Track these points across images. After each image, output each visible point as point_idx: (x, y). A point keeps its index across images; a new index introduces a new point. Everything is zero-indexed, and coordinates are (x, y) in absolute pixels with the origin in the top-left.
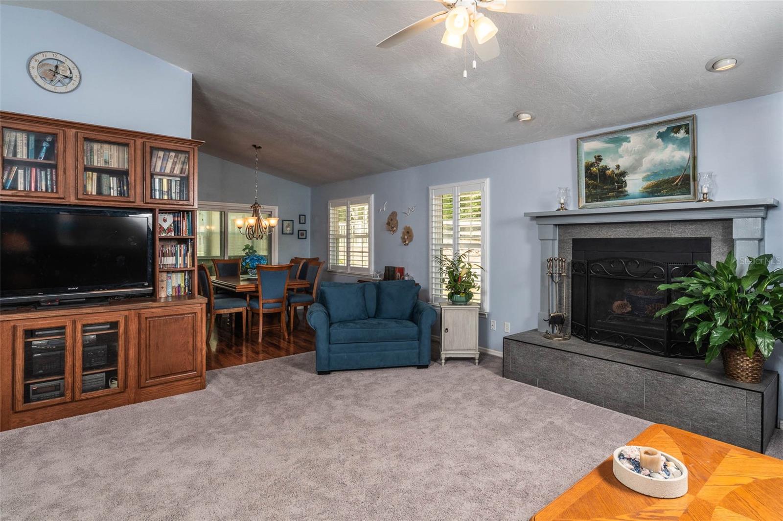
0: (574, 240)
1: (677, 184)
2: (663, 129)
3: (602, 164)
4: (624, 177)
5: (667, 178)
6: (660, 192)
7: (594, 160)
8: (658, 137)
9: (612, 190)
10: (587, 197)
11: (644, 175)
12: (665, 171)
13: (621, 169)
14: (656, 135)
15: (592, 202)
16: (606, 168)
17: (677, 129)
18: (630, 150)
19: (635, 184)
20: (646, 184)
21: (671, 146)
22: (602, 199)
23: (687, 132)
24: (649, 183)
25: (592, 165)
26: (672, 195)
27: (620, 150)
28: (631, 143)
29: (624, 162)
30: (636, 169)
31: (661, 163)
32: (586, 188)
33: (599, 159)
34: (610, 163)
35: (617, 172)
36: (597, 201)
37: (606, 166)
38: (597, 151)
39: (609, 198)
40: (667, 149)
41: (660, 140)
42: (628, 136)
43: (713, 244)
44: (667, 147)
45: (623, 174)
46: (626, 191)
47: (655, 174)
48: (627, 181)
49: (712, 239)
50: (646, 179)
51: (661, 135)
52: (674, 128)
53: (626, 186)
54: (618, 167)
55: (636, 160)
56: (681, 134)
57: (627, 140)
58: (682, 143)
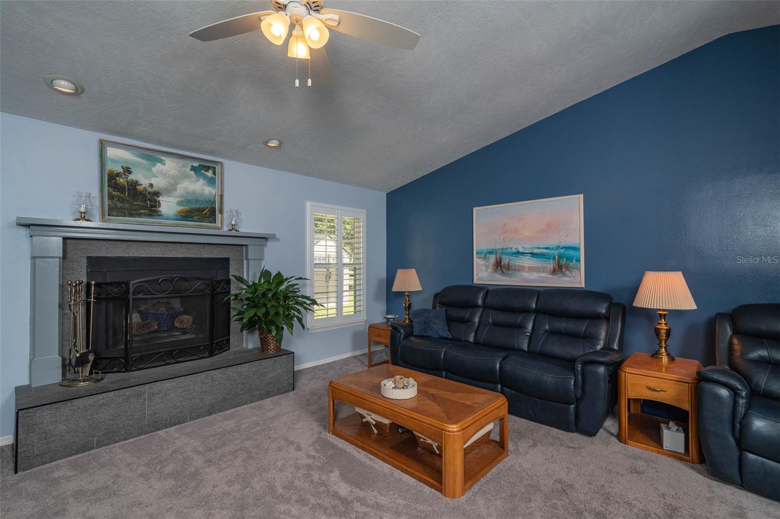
0: (89, 258)
1: (206, 214)
2: (196, 164)
3: (131, 177)
4: (158, 197)
5: (198, 206)
6: (192, 217)
7: (121, 170)
8: (191, 170)
9: (145, 208)
10: (110, 209)
11: (179, 199)
12: (197, 201)
13: (155, 189)
14: (190, 166)
15: (117, 216)
16: (136, 183)
17: (207, 168)
18: (164, 172)
19: (168, 206)
20: (180, 208)
21: (201, 181)
22: (131, 215)
23: (214, 173)
24: (182, 208)
25: (118, 175)
26: (202, 222)
27: (155, 169)
28: (166, 165)
29: (158, 183)
30: (171, 193)
31: (194, 193)
32: (109, 199)
33: (128, 171)
34: (142, 178)
35: (150, 190)
36: (124, 216)
37: (137, 182)
38: (126, 162)
39: (140, 215)
40: (198, 182)
41: (193, 173)
42: (163, 158)
43: (231, 263)
44: (199, 181)
45: (157, 194)
46: (159, 211)
47: (189, 201)
48: (161, 202)
49: (230, 259)
50: (180, 203)
51: (193, 168)
52: (205, 166)
53: (159, 206)
54: (151, 185)
55: (171, 184)
56: (210, 174)
57: (162, 162)
58: (211, 182)
